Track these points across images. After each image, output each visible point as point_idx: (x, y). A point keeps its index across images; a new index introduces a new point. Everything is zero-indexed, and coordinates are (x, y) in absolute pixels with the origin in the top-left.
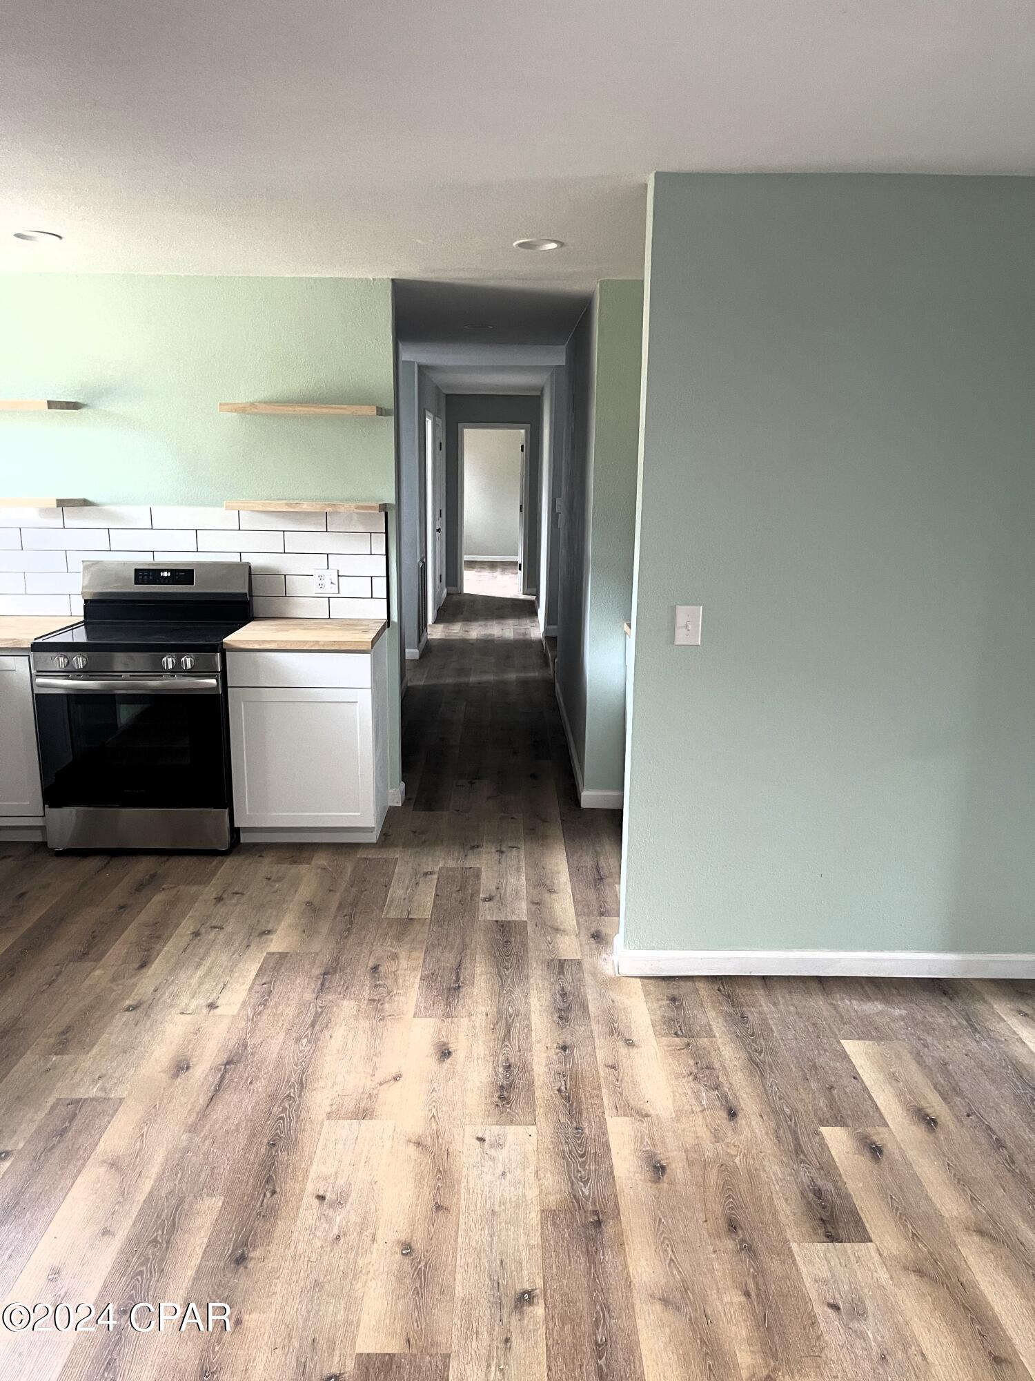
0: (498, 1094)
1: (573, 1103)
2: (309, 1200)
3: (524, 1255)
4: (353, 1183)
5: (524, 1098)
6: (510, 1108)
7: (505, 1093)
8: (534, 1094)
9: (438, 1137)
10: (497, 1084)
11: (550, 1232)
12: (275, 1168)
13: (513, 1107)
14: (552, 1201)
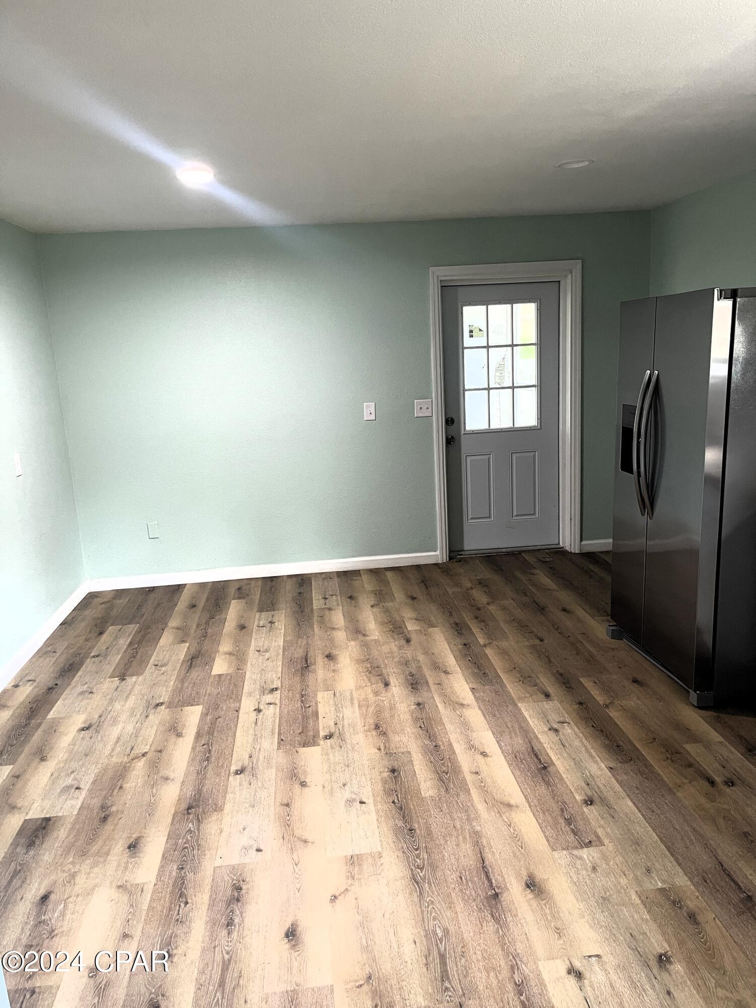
0: (243, 891)
1: (179, 891)
2: (370, 801)
3: (237, 789)
4: (345, 812)
5: (221, 891)
6: (233, 880)
7: (236, 894)
8: (210, 896)
9: (292, 848)
10: (242, 903)
11: (220, 801)
12: (401, 815)
13: (230, 881)
14: (214, 816)
